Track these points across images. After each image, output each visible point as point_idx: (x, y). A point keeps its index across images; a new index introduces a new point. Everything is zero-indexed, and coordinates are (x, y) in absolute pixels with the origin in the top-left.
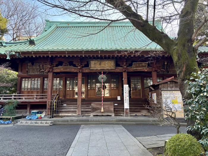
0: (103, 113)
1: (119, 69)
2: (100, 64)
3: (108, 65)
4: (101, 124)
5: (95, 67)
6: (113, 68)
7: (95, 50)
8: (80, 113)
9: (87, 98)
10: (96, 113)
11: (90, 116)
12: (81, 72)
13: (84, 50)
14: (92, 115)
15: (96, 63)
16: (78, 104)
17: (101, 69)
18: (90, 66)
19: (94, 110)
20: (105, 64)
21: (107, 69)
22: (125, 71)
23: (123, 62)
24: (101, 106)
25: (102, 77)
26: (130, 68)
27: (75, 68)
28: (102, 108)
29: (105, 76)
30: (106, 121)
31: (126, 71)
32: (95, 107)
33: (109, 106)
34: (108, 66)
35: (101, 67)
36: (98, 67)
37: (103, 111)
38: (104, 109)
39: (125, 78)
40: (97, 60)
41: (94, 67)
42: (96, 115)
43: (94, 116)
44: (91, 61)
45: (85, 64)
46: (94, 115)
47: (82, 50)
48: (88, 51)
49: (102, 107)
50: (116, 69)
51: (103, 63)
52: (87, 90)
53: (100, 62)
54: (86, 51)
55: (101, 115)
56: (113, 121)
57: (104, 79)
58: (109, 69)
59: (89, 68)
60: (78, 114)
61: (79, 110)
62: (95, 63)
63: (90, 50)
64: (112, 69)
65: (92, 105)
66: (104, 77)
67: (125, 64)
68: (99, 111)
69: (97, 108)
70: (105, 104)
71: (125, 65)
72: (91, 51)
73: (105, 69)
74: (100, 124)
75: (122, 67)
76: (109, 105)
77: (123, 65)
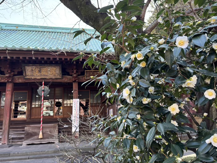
0: (42, 140)
1: (67, 79)
2: (40, 71)
3: (52, 73)
4: (29, 159)
5: (33, 75)
6: (59, 77)
7: (27, 49)
8: (6, 142)
9: (30, 119)
10: (31, 140)
11: (21, 145)
12: (10, 82)
13: (9, 49)
14: (25, 143)
15: (34, 69)
16: (3, 129)
17: (41, 79)
18: (24, 74)
19: (29, 135)
20: (47, 72)
21: (50, 79)
22: (75, 81)
23: (73, 69)
24: (39, 131)
25: (43, 90)
26: (82, 77)
27: (2, 77)
28: (41, 133)
29: (47, 88)
30: (38, 153)
31: (77, 80)
32: (29, 132)
33: (52, 129)
34: (51, 75)
35: (41, 75)
36: (37, 75)
37: (42, 137)
38: (43, 134)
39: (75, 90)
40: (35, 66)
41: (31, 76)
42: (31, 143)
43: (28, 145)
44: (26, 67)
45: (19, 71)
46: (28, 143)
47: (5, 49)
48: (15, 50)
49: (41, 131)
50: (63, 78)
51: (44, 70)
52: (29, 108)
53: (40, 69)
54: (12, 50)
55: (38, 143)
56: (50, 152)
57: (45, 92)
58: (54, 78)
59: (24, 77)
60: (2, 144)
61: (5, 137)
62: (32, 70)
63: (18, 49)
64: (57, 79)
65: (25, 129)
66: (45, 90)
67: (75, 71)
68: (36, 137)
69: (33, 132)
70: (45, 127)
71: (75, 74)
72: (20, 50)
73: (47, 78)
74: (26, 159)
75: (71, 75)
76: (51, 127)
77: (73, 73)
